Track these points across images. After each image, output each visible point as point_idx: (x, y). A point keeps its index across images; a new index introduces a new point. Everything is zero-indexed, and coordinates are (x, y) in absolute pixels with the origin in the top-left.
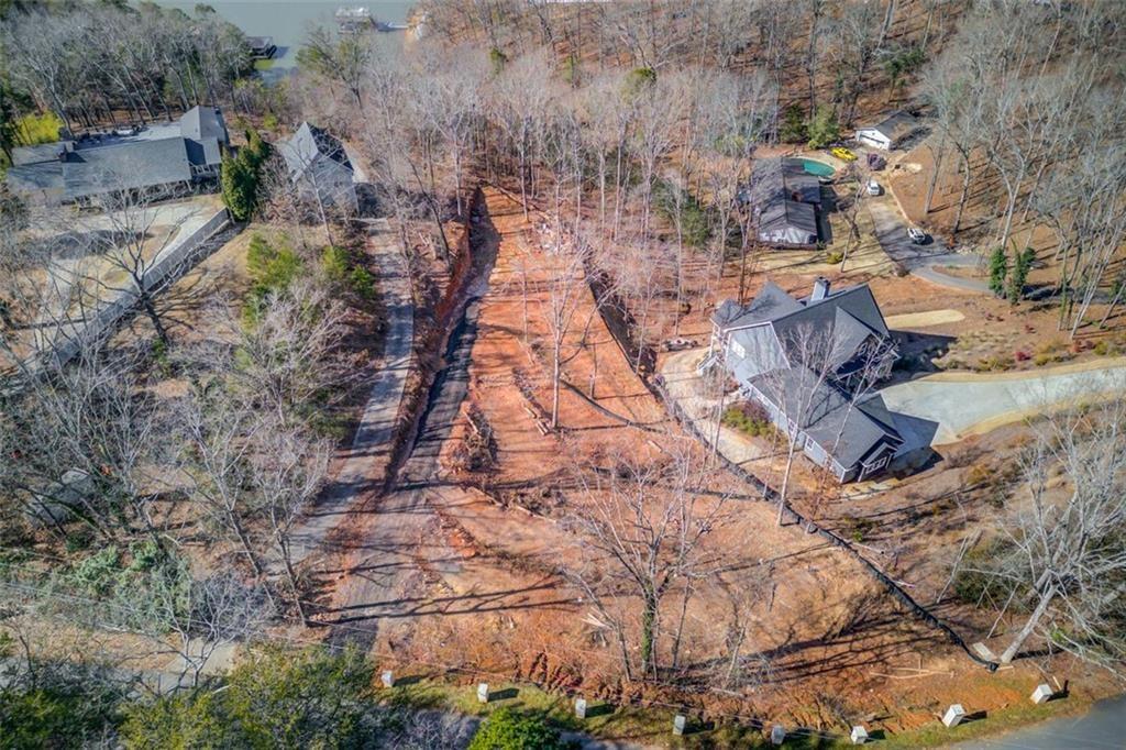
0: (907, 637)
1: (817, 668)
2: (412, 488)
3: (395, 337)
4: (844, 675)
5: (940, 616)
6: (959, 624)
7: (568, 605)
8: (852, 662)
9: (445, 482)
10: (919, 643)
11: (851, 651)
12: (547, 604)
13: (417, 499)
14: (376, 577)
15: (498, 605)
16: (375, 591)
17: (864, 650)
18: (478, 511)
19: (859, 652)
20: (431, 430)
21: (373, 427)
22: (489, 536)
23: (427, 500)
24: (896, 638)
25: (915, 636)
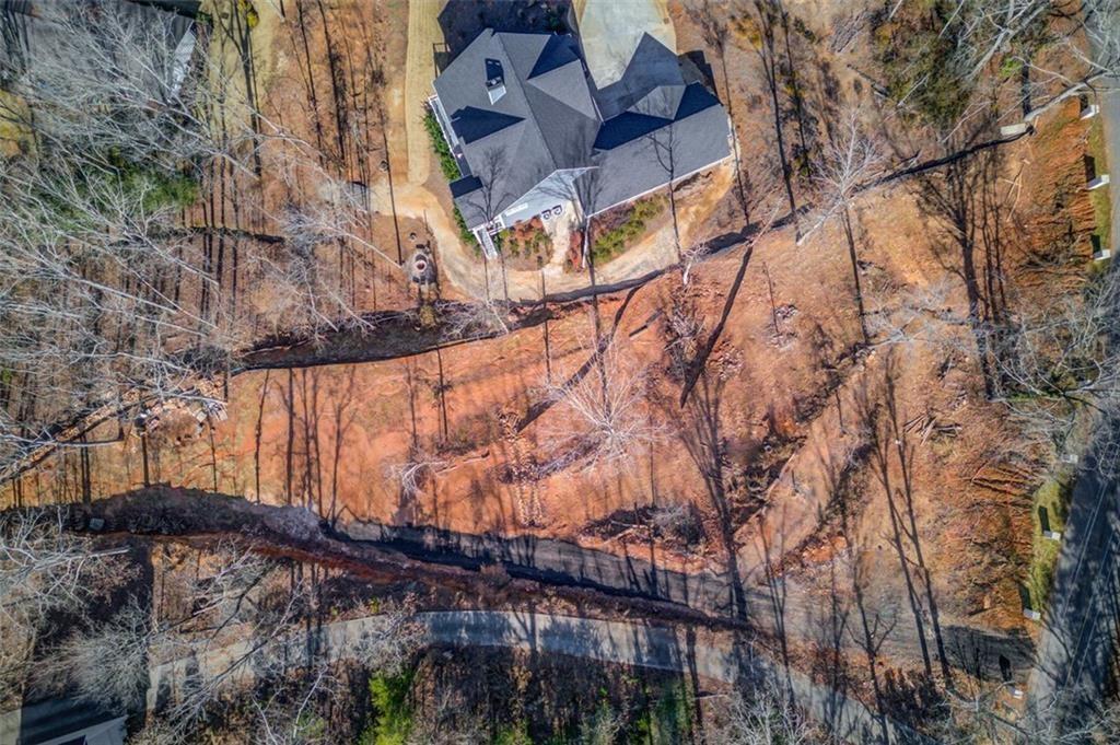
0: (980, 181)
1: (994, 260)
2: (742, 602)
3: (464, 635)
4: (1005, 242)
5: (962, 147)
6: (974, 137)
7: (906, 453)
8: (994, 231)
9: (731, 566)
10: (989, 174)
11: (983, 229)
12: (905, 472)
13: (760, 595)
14: (881, 630)
15: (907, 517)
16: (900, 630)
17: (985, 218)
18: (773, 532)
19: (985, 223)
20: (637, 583)
21: (645, 650)
22: (806, 521)
23: (762, 584)
24: (980, 191)
25: (981, 175)
